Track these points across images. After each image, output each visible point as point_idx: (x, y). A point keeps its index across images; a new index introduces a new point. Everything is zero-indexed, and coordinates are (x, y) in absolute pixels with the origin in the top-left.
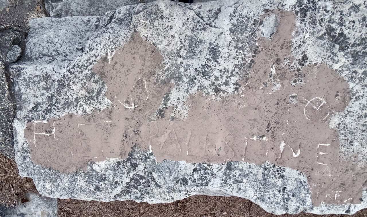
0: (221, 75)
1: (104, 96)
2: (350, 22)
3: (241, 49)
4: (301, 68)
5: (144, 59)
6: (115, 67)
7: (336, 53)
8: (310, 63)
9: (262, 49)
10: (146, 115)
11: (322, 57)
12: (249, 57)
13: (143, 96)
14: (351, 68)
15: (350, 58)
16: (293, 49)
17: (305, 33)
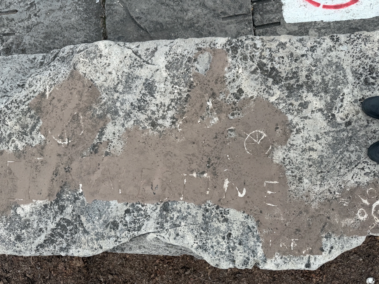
0: (157, 109)
1: (38, 131)
2: (279, 58)
3: (177, 85)
4: (237, 101)
5: (82, 94)
6: (52, 102)
7: (270, 86)
8: (246, 96)
9: (197, 84)
10: (79, 150)
11: (257, 91)
12: (185, 92)
13: (77, 131)
14: (287, 100)
15: (285, 91)
16: (227, 83)
17: (237, 68)
